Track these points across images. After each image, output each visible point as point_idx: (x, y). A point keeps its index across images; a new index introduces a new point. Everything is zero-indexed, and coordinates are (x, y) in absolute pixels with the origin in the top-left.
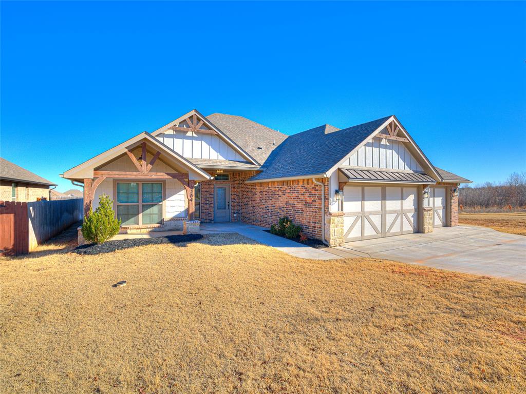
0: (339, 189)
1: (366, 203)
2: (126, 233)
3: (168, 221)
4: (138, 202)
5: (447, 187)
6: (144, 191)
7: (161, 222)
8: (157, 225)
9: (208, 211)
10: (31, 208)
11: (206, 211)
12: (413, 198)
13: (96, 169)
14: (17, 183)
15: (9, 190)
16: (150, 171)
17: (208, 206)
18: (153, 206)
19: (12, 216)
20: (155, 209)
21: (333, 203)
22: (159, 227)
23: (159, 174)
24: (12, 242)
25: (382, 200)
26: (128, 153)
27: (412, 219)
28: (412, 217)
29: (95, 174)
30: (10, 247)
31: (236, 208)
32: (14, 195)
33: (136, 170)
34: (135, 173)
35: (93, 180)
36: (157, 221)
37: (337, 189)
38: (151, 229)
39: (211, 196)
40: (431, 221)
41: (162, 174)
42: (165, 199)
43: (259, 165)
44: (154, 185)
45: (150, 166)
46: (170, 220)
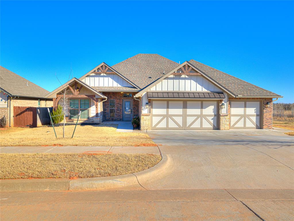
0: (149, 102)
1: (170, 110)
2: (73, 122)
3: (91, 117)
4: (78, 108)
5: (261, 101)
6: (81, 103)
7: (88, 118)
8: (87, 119)
9: (119, 114)
10: (38, 110)
11: (118, 114)
12: (213, 108)
13: (58, 94)
14: (46, 100)
15: (36, 102)
16: (79, 94)
17: (119, 111)
18: (85, 110)
19: (32, 112)
20: (86, 111)
21: (145, 109)
22: (87, 120)
23: (82, 95)
24: (32, 122)
25: (183, 108)
26: (69, 87)
27: (212, 121)
28: (212, 119)
29: (57, 96)
30: (31, 124)
31: (136, 113)
32: (39, 104)
33: (73, 94)
34: (72, 95)
35: (56, 98)
36: (87, 117)
37: (147, 102)
38: (83, 121)
39: (121, 106)
40: (228, 123)
41: (83, 95)
42: (90, 107)
43: (140, 88)
44: (81, 100)
45: (78, 92)
46: (92, 117)
